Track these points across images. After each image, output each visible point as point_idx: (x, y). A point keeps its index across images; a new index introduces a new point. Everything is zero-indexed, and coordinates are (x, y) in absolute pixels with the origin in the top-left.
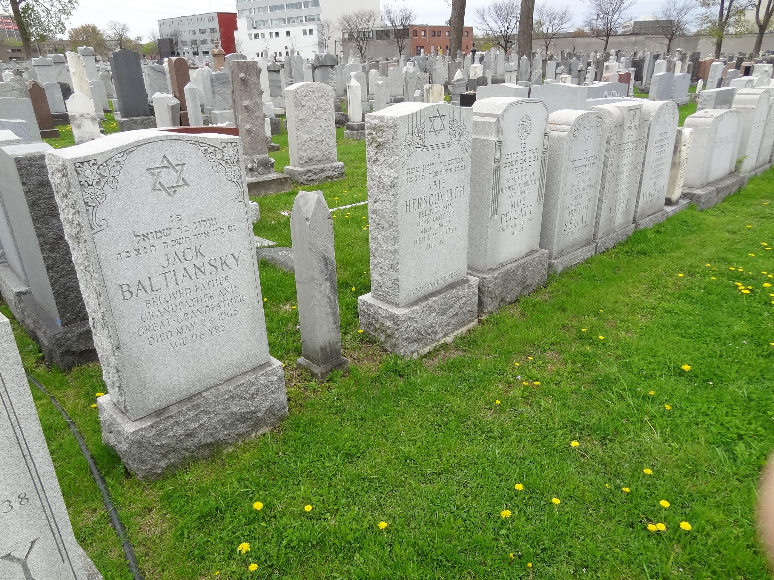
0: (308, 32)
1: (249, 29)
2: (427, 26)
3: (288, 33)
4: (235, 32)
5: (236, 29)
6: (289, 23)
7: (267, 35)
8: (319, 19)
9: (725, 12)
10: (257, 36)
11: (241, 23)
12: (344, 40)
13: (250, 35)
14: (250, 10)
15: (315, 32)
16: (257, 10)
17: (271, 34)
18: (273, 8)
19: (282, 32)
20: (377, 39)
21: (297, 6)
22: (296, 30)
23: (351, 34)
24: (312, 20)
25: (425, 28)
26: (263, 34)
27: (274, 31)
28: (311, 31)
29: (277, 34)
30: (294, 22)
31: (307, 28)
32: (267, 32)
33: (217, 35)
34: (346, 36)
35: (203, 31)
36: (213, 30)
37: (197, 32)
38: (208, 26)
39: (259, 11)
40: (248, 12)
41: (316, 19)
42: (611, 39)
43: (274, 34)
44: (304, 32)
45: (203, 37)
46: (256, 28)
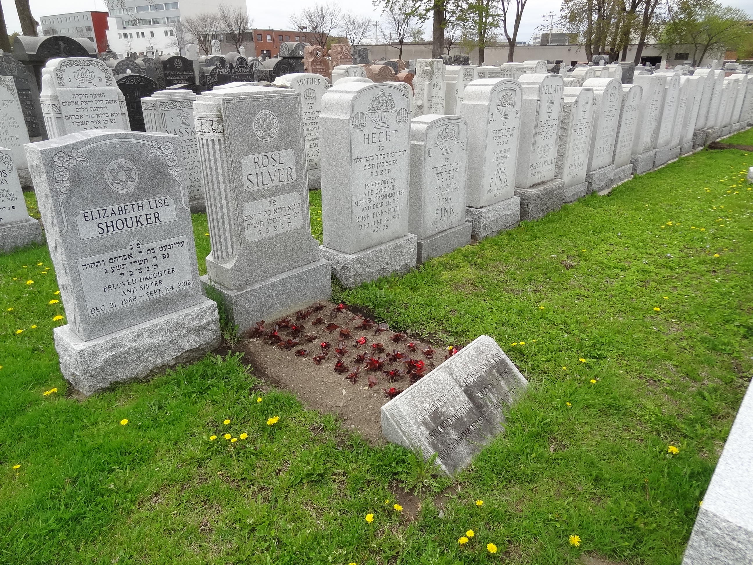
0: (169, 33)
1: (118, 29)
2: (272, 31)
3: (152, 34)
4: (107, 31)
5: (108, 28)
6: (154, 23)
7: (134, 35)
8: (179, 21)
10: (125, 35)
11: (111, 22)
13: (120, 34)
14: (120, 10)
15: (175, 33)
16: (125, 11)
17: (138, 33)
18: (139, 9)
19: (147, 31)
21: (160, 7)
22: (159, 31)
24: (173, 21)
25: (271, 32)
26: (131, 34)
27: (140, 31)
28: (172, 33)
29: (143, 34)
30: (158, 23)
31: (168, 29)
32: (134, 32)
33: (93, 34)
35: (79, 29)
36: (88, 29)
38: (83, 24)
40: (118, 11)
41: (176, 21)
43: (140, 35)
44: (166, 33)
46: (125, 28)
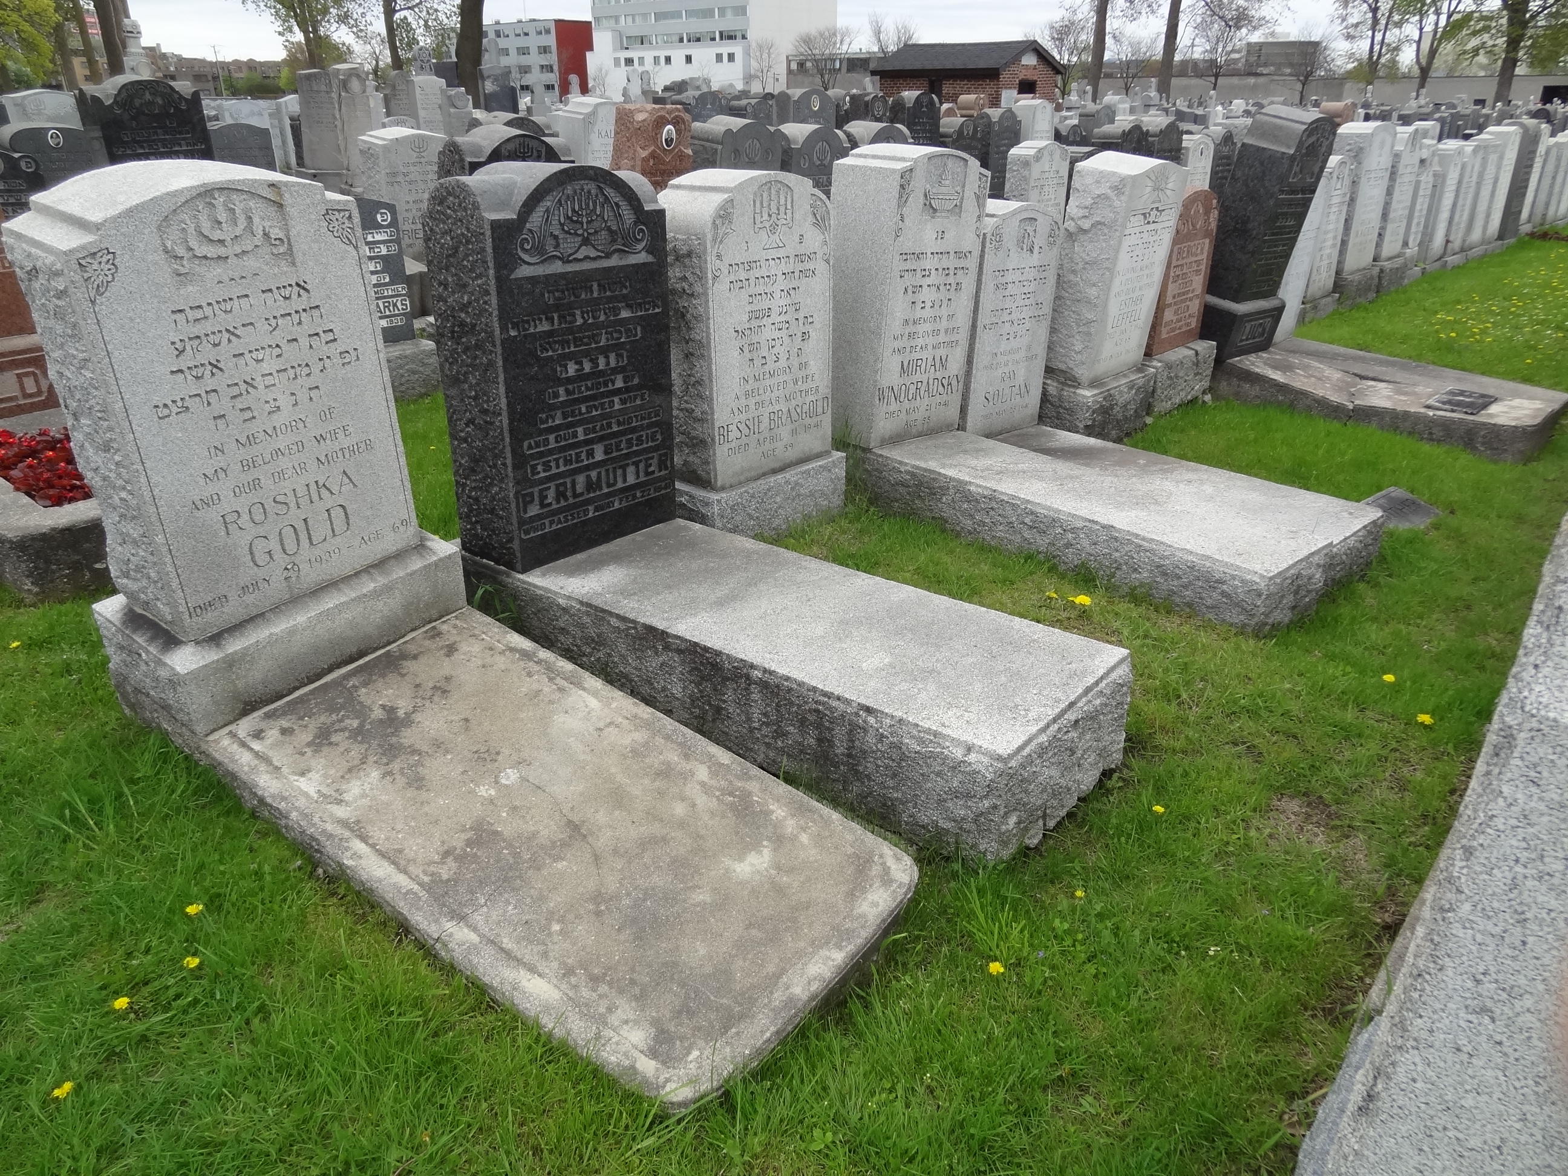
0: (725, 58)
1: (615, 50)
3: (689, 59)
4: (588, 54)
5: (591, 49)
6: (689, 41)
7: (649, 61)
8: (744, 37)
9: (1377, 48)
10: (629, 61)
11: (601, 39)
12: (790, 71)
13: (617, 61)
14: (617, 19)
15: (739, 57)
16: (630, 19)
17: (656, 60)
18: (659, 16)
19: (677, 54)
20: (849, 71)
21: (708, 13)
22: (703, 54)
23: (801, 65)
24: (733, 38)
26: (641, 60)
27: (662, 54)
28: (731, 57)
29: (668, 60)
30: (698, 40)
31: (724, 51)
32: (649, 55)
33: (553, 59)
34: (794, 66)
35: (523, 51)
36: (544, 50)
37: (513, 52)
38: (534, 42)
39: (634, 21)
40: (612, 21)
41: (739, 35)
42: (1221, 80)
43: (662, 60)
44: (719, 58)
45: (524, 60)
46: (627, 49)
